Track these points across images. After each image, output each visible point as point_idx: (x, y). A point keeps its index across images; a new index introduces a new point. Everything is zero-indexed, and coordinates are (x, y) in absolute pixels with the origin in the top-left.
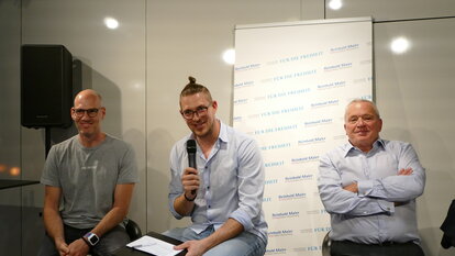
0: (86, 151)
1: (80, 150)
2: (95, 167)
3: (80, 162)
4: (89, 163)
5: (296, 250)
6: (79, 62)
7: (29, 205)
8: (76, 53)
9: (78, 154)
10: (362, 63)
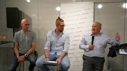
0: (24, 34)
1: (23, 33)
2: (26, 38)
3: (22, 36)
4: (25, 37)
5: (75, 57)
6: (21, 11)
7: (9, 47)
8: (20, 9)
9: (22, 34)
10: (91, 13)
